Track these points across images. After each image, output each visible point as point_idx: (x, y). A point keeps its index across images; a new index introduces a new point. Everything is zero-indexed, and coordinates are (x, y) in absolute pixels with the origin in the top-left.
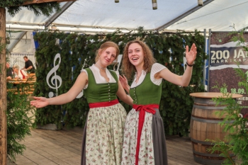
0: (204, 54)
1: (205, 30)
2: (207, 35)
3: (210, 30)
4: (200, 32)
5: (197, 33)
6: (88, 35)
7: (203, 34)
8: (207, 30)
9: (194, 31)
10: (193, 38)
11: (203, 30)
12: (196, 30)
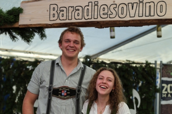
0: (156, 86)
1: (156, 62)
2: (158, 67)
3: (161, 62)
4: (150, 64)
5: (148, 64)
6: (26, 61)
7: (154, 66)
8: (158, 62)
9: (144, 62)
10: (143, 69)
11: (154, 62)
12: (147, 62)
